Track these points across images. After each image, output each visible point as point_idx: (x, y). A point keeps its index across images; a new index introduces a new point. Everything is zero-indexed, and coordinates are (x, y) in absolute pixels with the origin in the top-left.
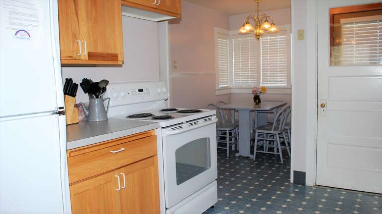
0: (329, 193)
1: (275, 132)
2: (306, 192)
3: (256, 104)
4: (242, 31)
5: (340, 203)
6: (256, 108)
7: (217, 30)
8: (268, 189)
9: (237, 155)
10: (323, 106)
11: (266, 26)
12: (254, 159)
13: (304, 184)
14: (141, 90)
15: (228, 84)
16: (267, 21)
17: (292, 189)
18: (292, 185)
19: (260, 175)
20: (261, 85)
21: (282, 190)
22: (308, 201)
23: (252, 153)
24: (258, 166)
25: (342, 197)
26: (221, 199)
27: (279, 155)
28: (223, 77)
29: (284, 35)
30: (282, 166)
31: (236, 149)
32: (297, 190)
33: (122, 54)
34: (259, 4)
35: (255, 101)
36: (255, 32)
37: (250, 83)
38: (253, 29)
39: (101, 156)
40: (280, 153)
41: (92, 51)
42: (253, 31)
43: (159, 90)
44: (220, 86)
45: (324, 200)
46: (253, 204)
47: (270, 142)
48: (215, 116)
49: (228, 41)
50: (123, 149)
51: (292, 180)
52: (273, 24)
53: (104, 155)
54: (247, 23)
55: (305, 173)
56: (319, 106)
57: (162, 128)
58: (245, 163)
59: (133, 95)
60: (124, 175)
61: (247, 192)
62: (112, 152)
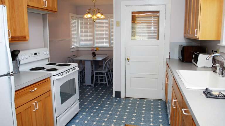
0: (132, 101)
1: (104, 72)
2: (121, 101)
3: (94, 57)
4: (86, 16)
5: (137, 105)
6: (93, 59)
7: (71, 15)
8: (103, 101)
9: (84, 84)
10: (128, 59)
11: (99, 15)
12: (94, 86)
13: (120, 97)
14: (36, 54)
15: (76, 45)
16: (100, 13)
17: (114, 100)
18: (114, 98)
19: (98, 95)
20: (95, 46)
21: (110, 102)
22: (123, 106)
23: (92, 83)
24: (96, 90)
25: (138, 102)
26: (80, 109)
27: (106, 83)
28: (74, 41)
29: (108, 19)
30: (108, 89)
31: (83, 81)
32: (117, 101)
33: (29, 36)
34: (95, 3)
35: (93, 55)
36: (93, 18)
37: (89, 44)
38: (92, 16)
39: (26, 94)
40: (107, 82)
41: (13, 35)
42: (91, 17)
43: (45, 53)
44: (73, 46)
45: (130, 104)
46: (97, 110)
47: (101, 77)
48: (77, 67)
49: (76, 21)
50: (36, 89)
51: (114, 96)
52: (102, 14)
53: (27, 93)
54: (88, 13)
55: (120, 92)
56: (127, 59)
57: (53, 76)
58: (89, 89)
59: (32, 57)
60: (37, 102)
61: (93, 104)
62: (30, 91)
